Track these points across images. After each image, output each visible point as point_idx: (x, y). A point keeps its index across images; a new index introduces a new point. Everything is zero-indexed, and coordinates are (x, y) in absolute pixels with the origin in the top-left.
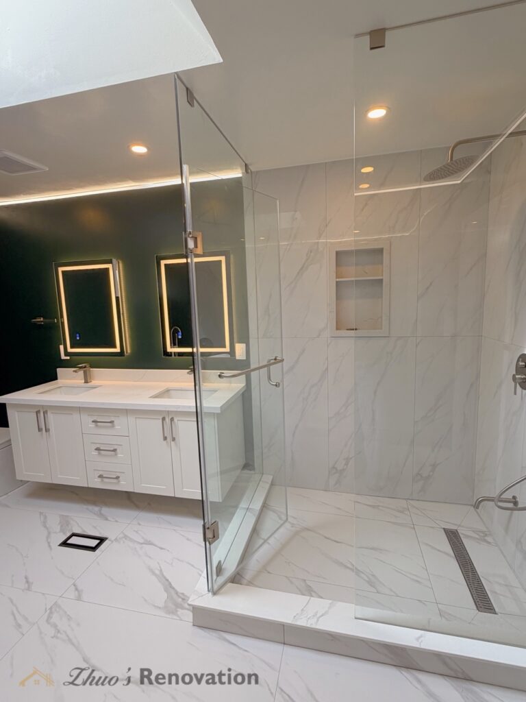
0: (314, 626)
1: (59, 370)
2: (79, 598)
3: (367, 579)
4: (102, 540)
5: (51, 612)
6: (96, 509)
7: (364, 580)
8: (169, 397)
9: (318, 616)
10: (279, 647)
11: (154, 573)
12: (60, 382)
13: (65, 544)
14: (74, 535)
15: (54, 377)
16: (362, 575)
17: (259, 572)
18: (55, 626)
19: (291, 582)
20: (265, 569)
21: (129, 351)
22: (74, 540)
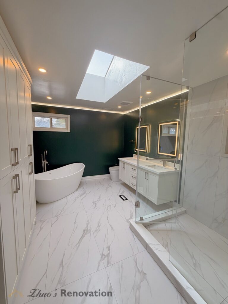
0: (153, 250)
1: (134, 155)
2: (115, 207)
3: (195, 263)
4: (127, 199)
5: (109, 206)
6: (131, 193)
7: (193, 262)
8: (155, 168)
9: (158, 249)
10: (144, 249)
11: (131, 212)
12: (133, 157)
13: (120, 196)
14: (123, 195)
15: (132, 156)
16: (194, 260)
17: (155, 230)
18: (108, 208)
19: (163, 240)
20: (158, 231)
21: (149, 152)
22: (122, 196)
